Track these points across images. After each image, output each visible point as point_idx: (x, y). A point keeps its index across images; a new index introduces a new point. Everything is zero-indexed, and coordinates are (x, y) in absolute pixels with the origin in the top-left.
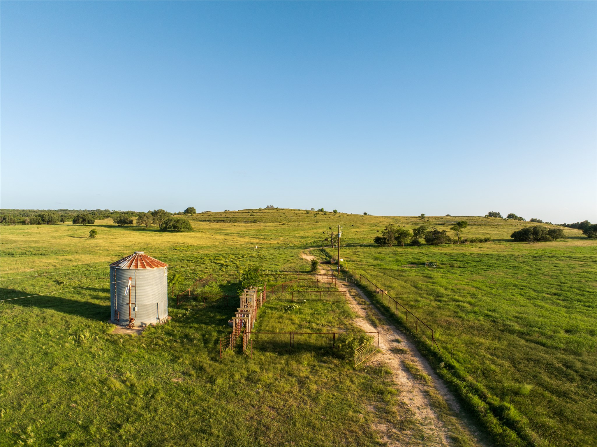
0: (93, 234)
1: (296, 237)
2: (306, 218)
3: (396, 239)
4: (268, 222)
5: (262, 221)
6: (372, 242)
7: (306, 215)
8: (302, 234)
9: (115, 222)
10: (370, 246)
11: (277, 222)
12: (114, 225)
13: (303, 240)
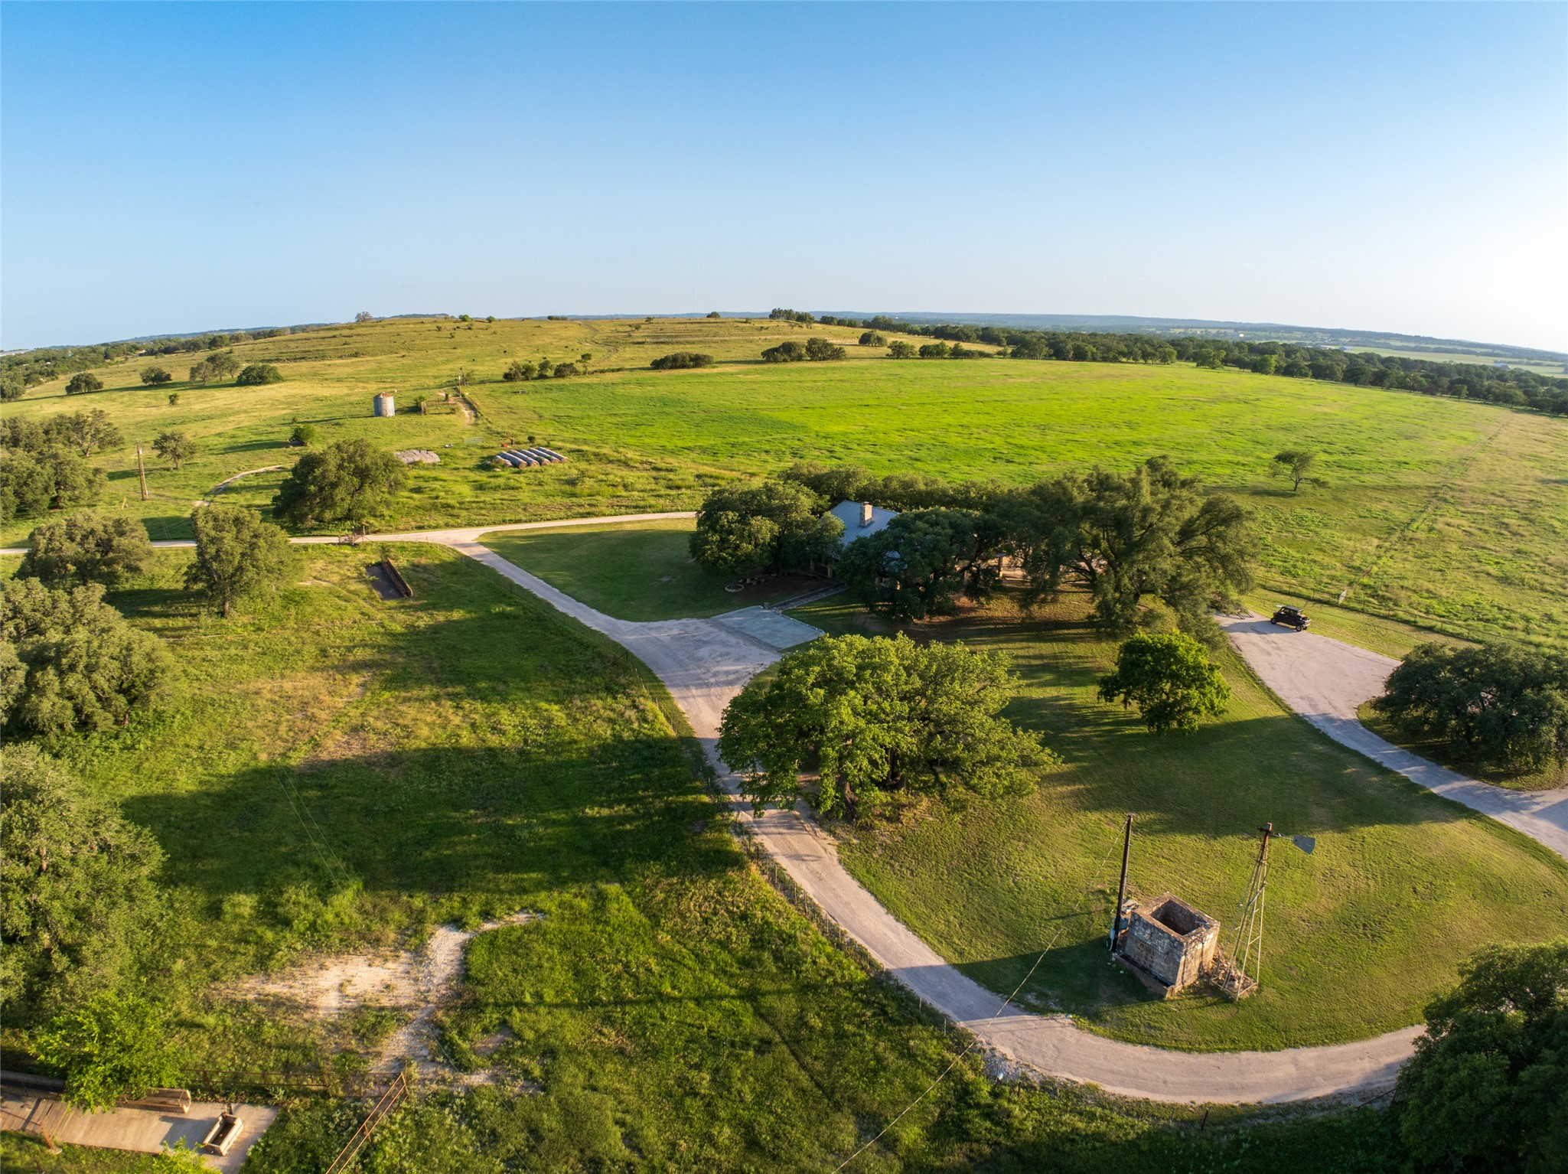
0: (173, 400)
1: (427, 377)
2: (437, 340)
3: (523, 374)
4: (377, 355)
5: (368, 354)
6: (501, 378)
7: (436, 334)
8: (433, 372)
9: (144, 381)
10: (502, 382)
11: (392, 352)
12: (144, 384)
13: (437, 380)
